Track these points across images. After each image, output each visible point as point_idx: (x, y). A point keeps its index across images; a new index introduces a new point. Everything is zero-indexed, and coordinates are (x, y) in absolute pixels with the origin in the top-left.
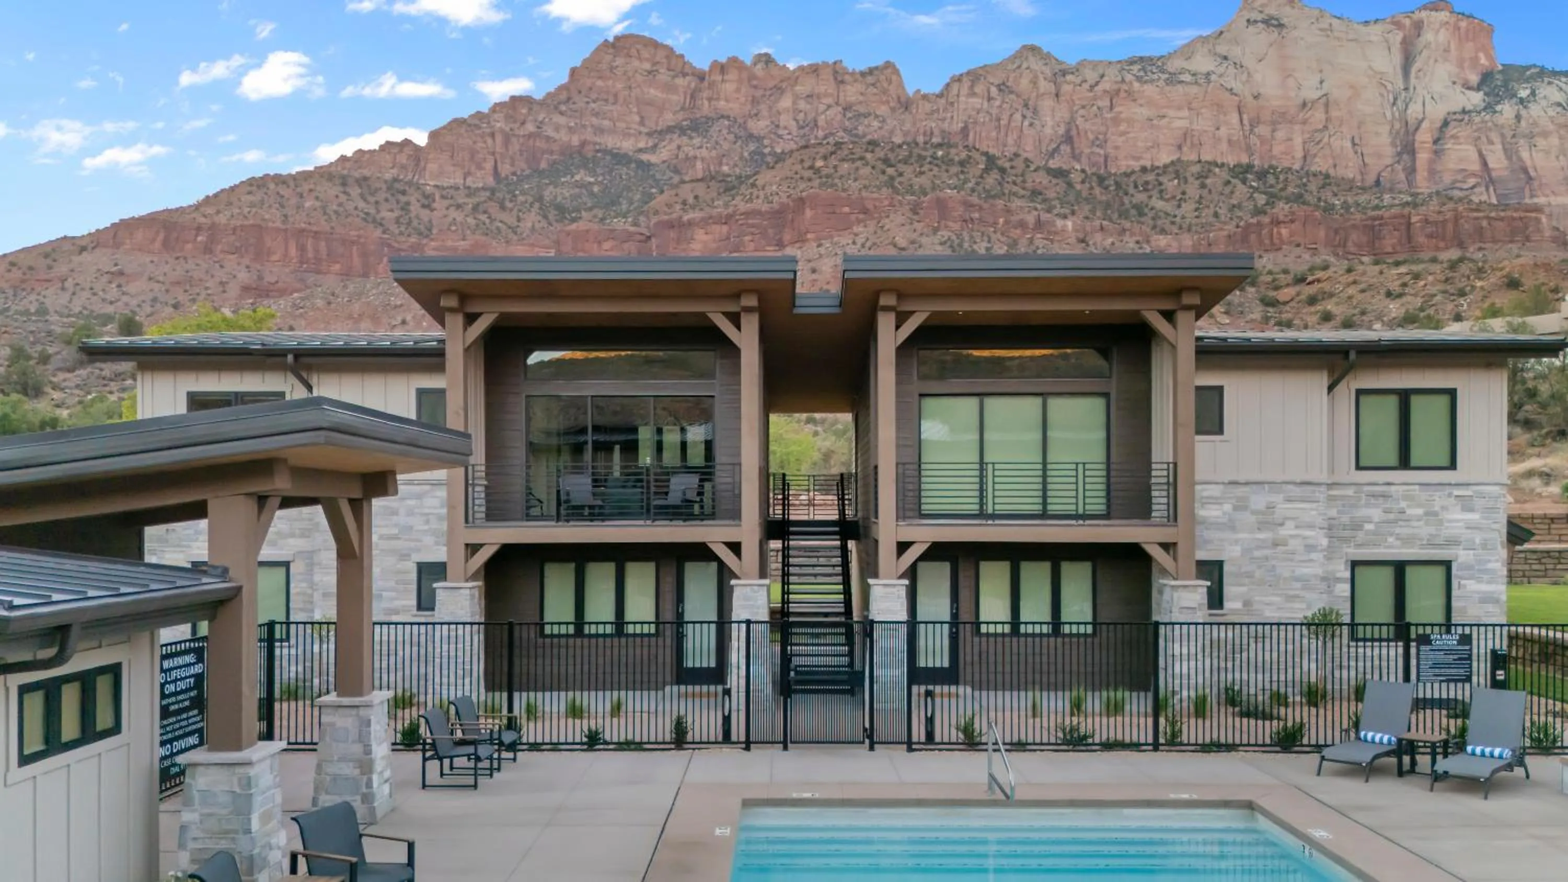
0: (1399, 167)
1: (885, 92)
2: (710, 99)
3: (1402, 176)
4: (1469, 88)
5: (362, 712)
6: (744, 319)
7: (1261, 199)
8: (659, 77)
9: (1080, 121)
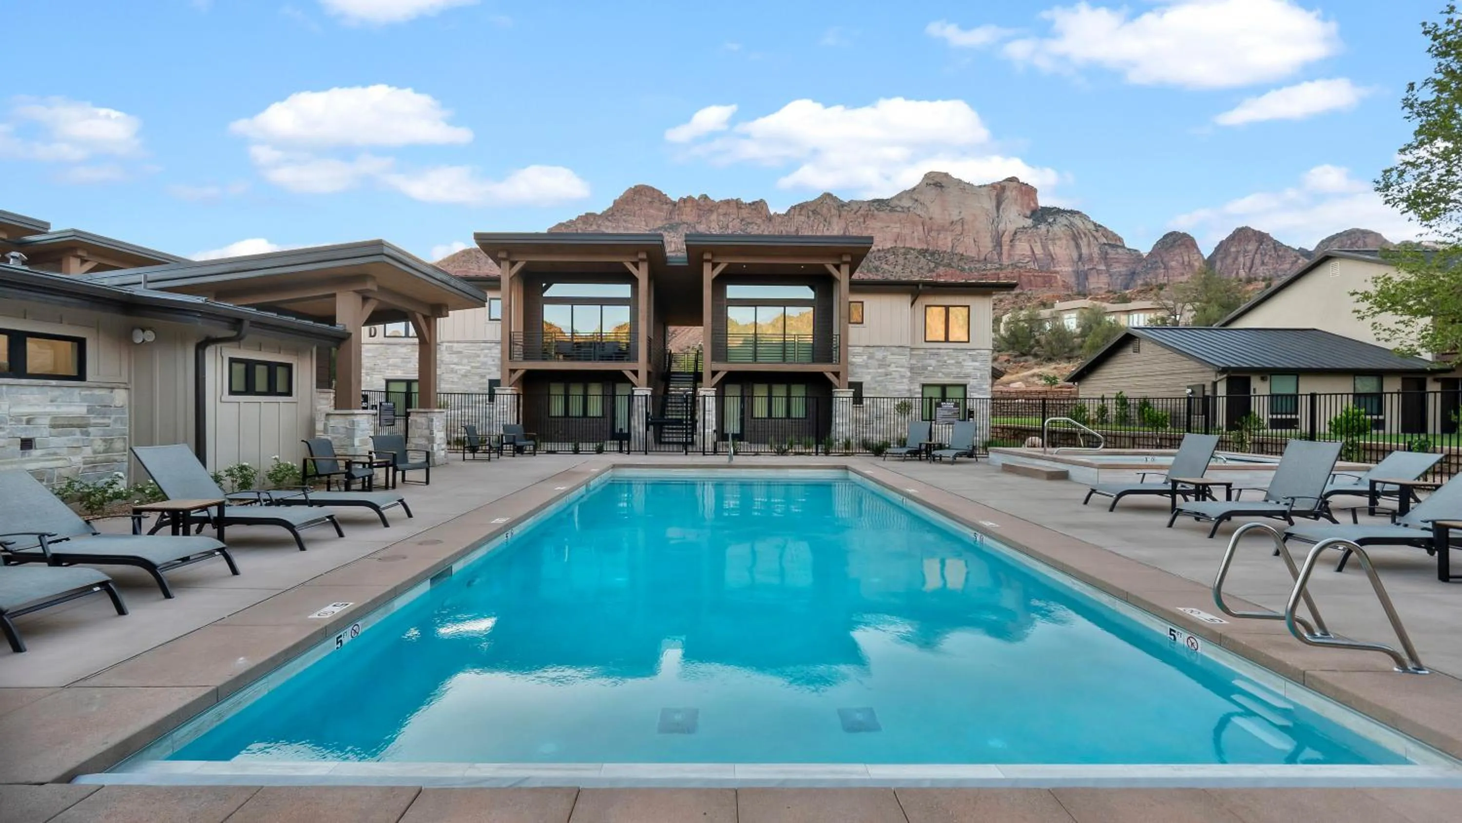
0: (995, 252)
1: (760, 213)
2: (678, 215)
3: (996, 257)
4: (1027, 217)
5: (429, 415)
6: (640, 265)
7: (932, 265)
8: (655, 204)
9: (850, 228)
